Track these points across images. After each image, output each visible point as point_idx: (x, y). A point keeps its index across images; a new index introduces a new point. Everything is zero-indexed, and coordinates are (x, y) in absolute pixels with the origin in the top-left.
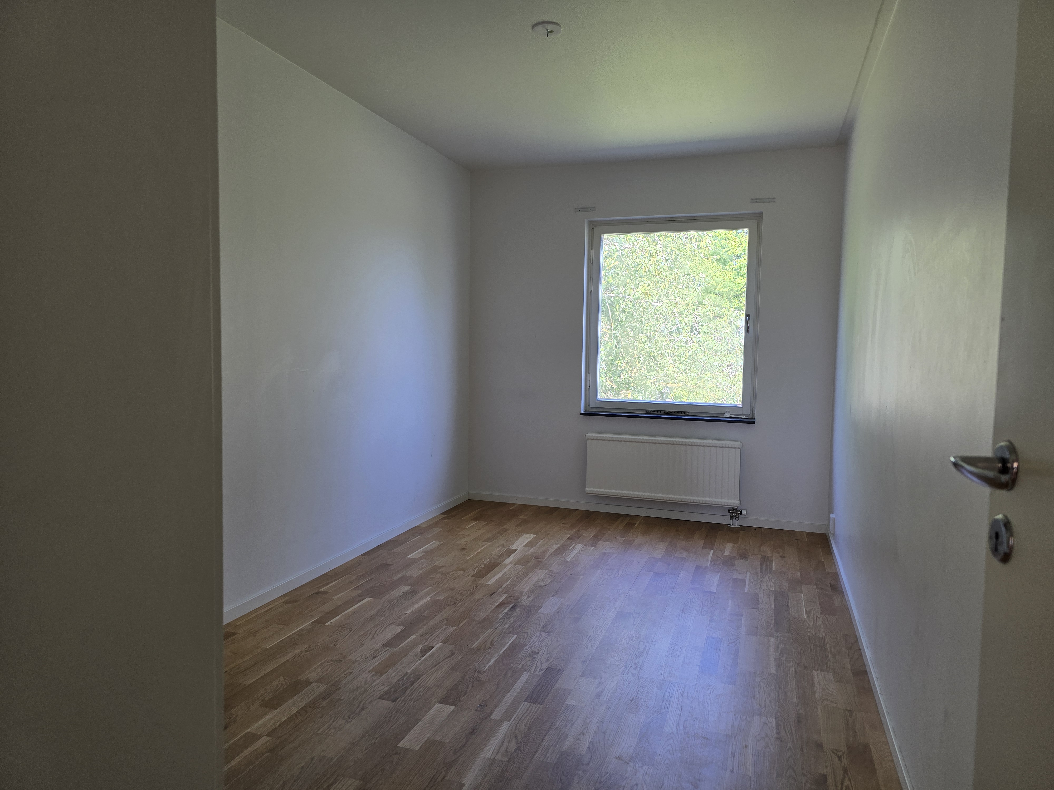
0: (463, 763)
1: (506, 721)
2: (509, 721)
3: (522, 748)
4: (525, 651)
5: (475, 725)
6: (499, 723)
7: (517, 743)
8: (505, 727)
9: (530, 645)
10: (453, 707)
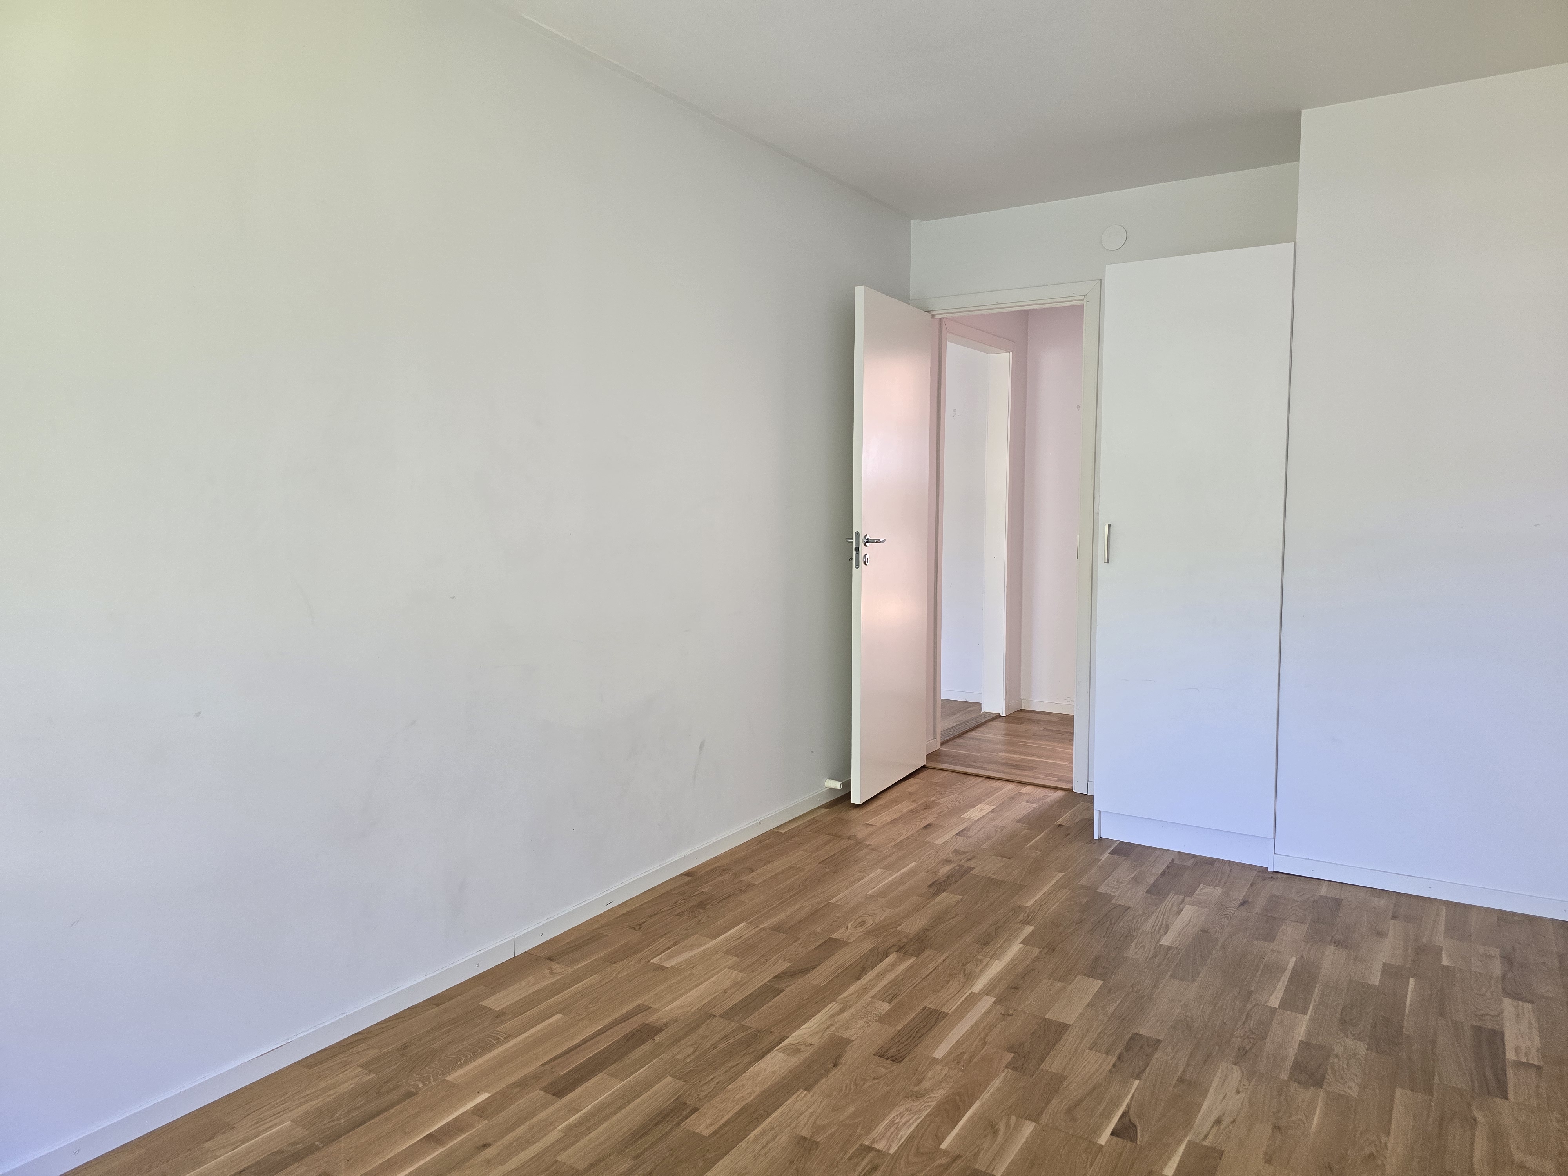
0: (1024, 959)
1: (975, 993)
2: (972, 993)
3: (961, 964)
4: (930, 1104)
5: (1014, 993)
6: (987, 992)
7: (965, 970)
8: (978, 986)
9: (919, 1118)
10: (1047, 1016)
